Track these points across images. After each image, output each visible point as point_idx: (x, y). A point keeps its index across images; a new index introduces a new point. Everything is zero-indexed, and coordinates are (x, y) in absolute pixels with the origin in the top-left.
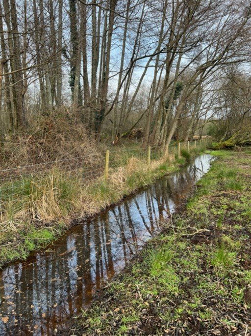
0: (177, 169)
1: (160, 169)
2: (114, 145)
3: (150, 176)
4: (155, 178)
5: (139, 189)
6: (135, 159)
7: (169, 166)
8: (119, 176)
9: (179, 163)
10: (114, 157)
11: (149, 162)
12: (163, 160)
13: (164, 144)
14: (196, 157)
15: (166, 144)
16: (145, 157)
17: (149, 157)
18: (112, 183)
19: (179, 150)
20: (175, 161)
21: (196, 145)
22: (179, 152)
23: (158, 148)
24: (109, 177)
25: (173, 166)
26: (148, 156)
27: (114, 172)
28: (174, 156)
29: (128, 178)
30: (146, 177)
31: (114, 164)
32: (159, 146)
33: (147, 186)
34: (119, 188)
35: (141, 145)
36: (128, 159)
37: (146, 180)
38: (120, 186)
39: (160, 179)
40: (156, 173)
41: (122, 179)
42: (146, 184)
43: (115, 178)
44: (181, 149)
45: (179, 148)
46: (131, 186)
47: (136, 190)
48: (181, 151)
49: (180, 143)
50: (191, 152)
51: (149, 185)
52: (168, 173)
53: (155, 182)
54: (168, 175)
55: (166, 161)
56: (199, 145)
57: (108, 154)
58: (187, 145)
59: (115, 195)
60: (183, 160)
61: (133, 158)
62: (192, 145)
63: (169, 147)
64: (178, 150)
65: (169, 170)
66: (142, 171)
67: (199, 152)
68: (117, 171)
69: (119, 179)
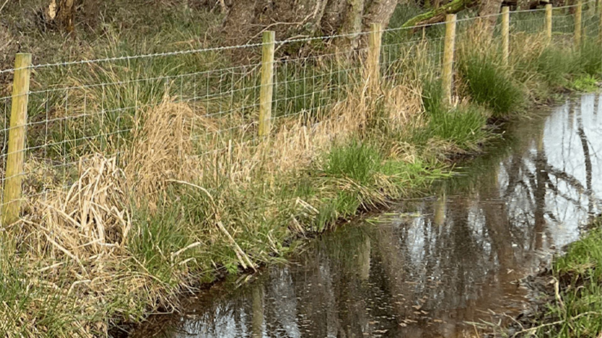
0: (438, 173)
1: (327, 174)
2: (52, 26)
3: (268, 214)
4: (300, 227)
5: (206, 286)
6: (182, 107)
7: (385, 152)
8: (86, 206)
9: (446, 134)
10: (56, 97)
11: (268, 130)
12: (347, 116)
13: (357, 24)
14: (551, 103)
15: (366, 26)
16: (237, 98)
17: (267, 101)
18: (47, 249)
19: (450, 59)
20: (419, 124)
21: (549, 32)
22: (449, 73)
23: (322, 50)
24: (26, 212)
25: (411, 157)
26: (256, 94)
27: (57, 181)
28: (417, 92)
29: (138, 220)
30: (248, 216)
31: (58, 138)
32: (325, 32)
33: (249, 270)
34: (82, 279)
35: (216, 26)
36: (138, 106)
37: (246, 236)
38: (90, 265)
39: (328, 231)
40: (306, 193)
41: (101, 228)
42: (247, 262)
43: (60, 220)
44: (458, 52)
45: (450, 48)
46: (154, 266)
47: (184, 295)
48: (460, 67)
49: (453, 19)
50: (519, 75)
51: (262, 265)
52: (379, 196)
53: (298, 246)
54: (380, 208)
55: (371, 125)
56: (572, 29)
57: (27, 77)
58: (497, 33)
59: (63, 318)
60: (470, 120)
61: (167, 103)
62: (527, 29)
63: (388, 39)
64: (440, 59)
65: (384, 178)
66: (225, 181)
67: (573, 74)
68: (75, 177)
69: (84, 225)
